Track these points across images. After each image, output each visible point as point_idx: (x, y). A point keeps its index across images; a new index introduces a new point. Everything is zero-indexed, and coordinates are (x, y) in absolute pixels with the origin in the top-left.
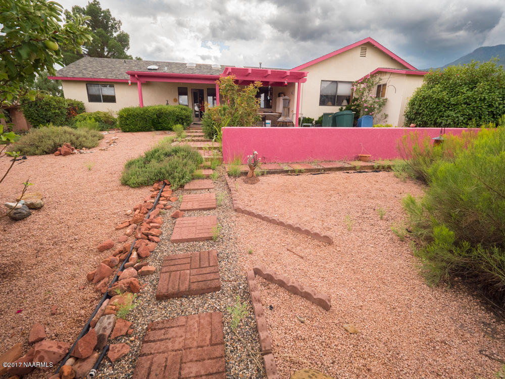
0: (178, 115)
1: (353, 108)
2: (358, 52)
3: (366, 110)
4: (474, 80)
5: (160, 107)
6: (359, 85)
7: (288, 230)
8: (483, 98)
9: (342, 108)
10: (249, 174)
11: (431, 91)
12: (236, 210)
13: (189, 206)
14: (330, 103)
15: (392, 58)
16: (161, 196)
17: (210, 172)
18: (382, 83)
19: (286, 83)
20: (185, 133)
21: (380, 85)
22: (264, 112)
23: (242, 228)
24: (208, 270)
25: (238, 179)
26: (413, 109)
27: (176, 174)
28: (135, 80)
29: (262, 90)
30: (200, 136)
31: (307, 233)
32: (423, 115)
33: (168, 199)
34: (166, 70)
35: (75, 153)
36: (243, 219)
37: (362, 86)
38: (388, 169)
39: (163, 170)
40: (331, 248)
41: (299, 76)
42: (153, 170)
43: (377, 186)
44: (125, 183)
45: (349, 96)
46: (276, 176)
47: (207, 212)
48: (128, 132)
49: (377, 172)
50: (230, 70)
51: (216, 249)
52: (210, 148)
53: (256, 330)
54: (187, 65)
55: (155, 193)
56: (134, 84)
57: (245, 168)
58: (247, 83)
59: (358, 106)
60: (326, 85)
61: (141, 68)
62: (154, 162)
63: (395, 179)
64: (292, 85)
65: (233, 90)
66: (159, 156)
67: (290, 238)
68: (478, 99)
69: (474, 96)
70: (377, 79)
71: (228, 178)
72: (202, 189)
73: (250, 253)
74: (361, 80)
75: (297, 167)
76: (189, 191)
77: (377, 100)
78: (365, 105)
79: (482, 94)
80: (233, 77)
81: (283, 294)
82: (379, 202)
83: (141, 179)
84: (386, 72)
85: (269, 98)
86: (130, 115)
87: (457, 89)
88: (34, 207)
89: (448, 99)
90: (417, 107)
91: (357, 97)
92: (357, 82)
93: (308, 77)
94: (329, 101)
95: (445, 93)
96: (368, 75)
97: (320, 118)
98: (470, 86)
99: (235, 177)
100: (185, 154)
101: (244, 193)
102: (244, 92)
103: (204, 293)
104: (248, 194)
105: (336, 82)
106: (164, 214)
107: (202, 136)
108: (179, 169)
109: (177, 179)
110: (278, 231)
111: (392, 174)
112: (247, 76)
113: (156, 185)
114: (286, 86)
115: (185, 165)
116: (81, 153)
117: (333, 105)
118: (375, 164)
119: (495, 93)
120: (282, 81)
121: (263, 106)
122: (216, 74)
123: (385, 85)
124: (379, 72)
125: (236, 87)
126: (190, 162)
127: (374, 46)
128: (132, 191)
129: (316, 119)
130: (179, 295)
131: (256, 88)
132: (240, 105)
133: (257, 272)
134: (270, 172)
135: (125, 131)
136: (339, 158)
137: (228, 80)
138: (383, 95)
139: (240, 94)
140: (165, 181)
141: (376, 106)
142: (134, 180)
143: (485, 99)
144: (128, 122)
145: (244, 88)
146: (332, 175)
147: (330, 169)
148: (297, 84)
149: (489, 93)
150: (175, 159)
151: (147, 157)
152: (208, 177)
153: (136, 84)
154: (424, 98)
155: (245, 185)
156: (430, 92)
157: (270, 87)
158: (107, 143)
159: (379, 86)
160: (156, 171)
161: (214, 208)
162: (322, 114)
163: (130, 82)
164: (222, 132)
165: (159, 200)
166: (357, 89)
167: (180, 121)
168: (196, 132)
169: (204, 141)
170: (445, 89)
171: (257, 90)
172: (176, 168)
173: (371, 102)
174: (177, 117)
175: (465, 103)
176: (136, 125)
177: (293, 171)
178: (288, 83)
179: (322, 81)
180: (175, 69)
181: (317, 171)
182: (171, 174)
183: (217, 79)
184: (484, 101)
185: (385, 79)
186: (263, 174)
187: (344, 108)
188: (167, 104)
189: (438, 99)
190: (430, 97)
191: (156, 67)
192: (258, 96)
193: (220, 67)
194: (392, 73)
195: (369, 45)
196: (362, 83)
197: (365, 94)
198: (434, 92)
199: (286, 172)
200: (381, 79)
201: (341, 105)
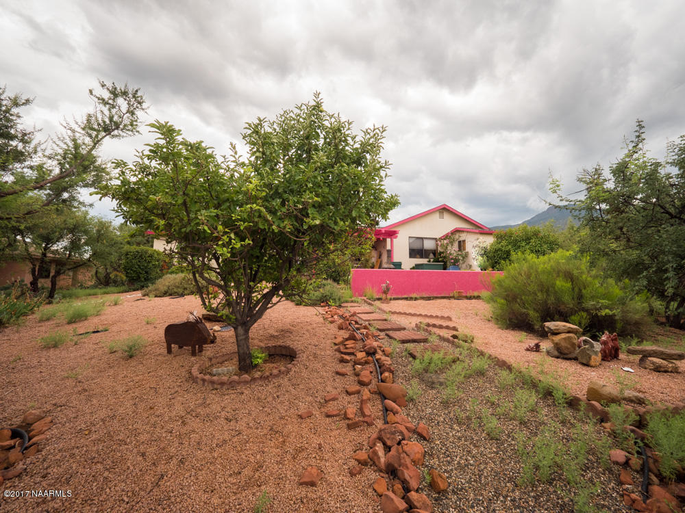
1: (440, 259)
2: (436, 215)
3: (452, 261)
6: (442, 241)
9: (430, 260)
10: (384, 299)
14: (419, 256)
15: (466, 220)
17: (352, 299)
18: (461, 239)
19: (381, 238)
25: (376, 301)
31: (437, 317)
36: (394, 316)
37: (445, 242)
38: (478, 298)
40: (452, 322)
41: (391, 234)
45: (435, 250)
49: (470, 299)
57: (381, 296)
59: (445, 257)
60: (412, 240)
63: (484, 304)
64: (384, 240)
70: (457, 236)
71: (369, 301)
73: (410, 323)
74: (443, 237)
75: (414, 295)
76: (347, 307)
77: (460, 253)
78: (451, 257)
81: (436, 329)
84: (463, 231)
87: (518, 244)
91: (442, 250)
92: (440, 238)
93: (399, 234)
94: (418, 254)
96: (448, 233)
99: (374, 300)
105: (422, 238)
110: (419, 318)
111: (481, 301)
113: (322, 304)
114: (380, 241)
117: (422, 257)
118: (468, 295)
120: (378, 237)
123: (464, 241)
124: (457, 231)
127: (449, 210)
138: (464, 249)
140: (328, 302)
141: (460, 258)
148: (389, 239)
152: (352, 301)
154: (496, 251)
155: (383, 304)
156: (499, 246)
159: (460, 242)
161: (373, 313)
164: (352, 272)
166: (441, 244)
170: (510, 243)
173: (455, 254)
177: (411, 299)
179: (409, 237)
181: (429, 299)
185: (463, 236)
186: (393, 300)
187: (432, 260)
190: (500, 250)
194: (468, 232)
195: (444, 210)
196: (444, 239)
197: (449, 248)
198: (502, 246)
199: (406, 299)
200: (460, 237)
201: (428, 258)
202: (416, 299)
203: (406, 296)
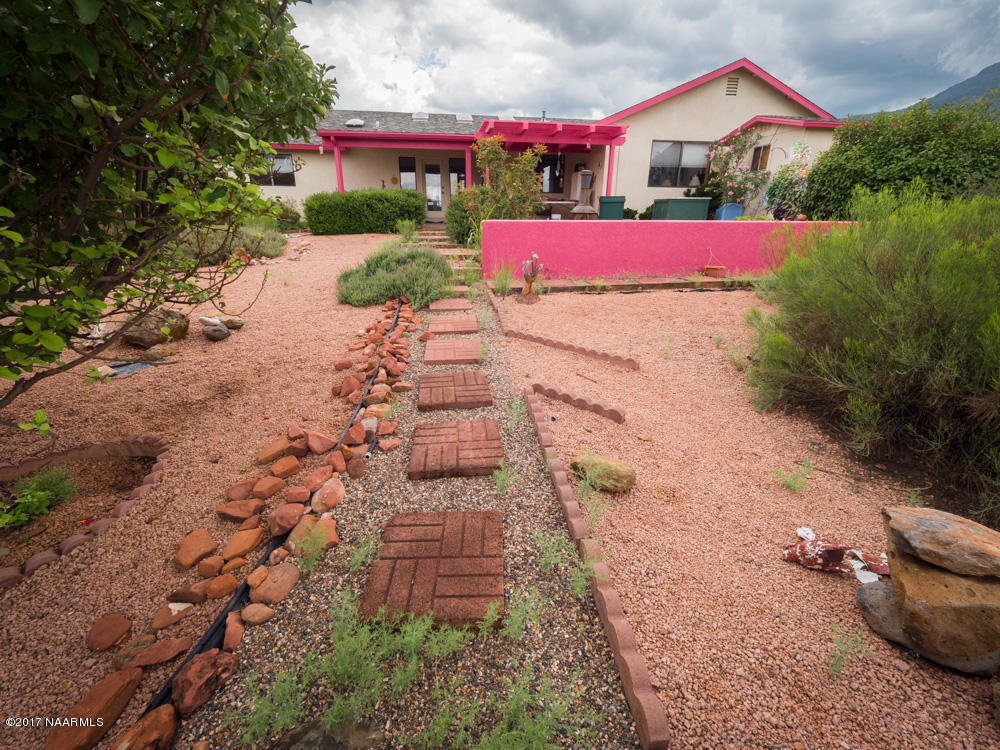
0: (402, 206)
1: (707, 189)
2: (722, 87)
3: (731, 193)
4: (923, 136)
5: (373, 192)
6: (720, 148)
7: (579, 356)
8: (933, 168)
9: (689, 191)
10: (524, 291)
11: (844, 157)
12: (506, 335)
13: (441, 328)
14: (668, 182)
15: (786, 97)
16: (398, 317)
17: (464, 289)
18: (762, 143)
19: (589, 146)
20: (416, 235)
21: (760, 148)
22: (549, 200)
23: (516, 352)
24: (476, 387)
25: (507, 298)
26: (811, 189)
27: (418, 289)
28: (329, 145)
29: (546, 161)
30: (440, 240)
31: (605, 356)
32: (828, 201)
33: (407, 320)
34: (377, 127)
35: (253, 264)
36: (516, 344)
37: (727, 149)
38: (747, 286)
39: (398, 283)
40: (636, 375)
41: (611, 134)
42: (383, 281)
43: (725, 309)
44: (345, 301)
45: (704, 169)
46: (566, 294)
47: (467, 336)
48: (322, 234)
49: (729, 290)
50: (491, 126)
51: (483, 371)
52: (460, 257)
53: (536, 434)
54: (413, 117)
55: (390, 313)
56: (328, 152)
57: (521, 284)
58: (521, 147)
59: (717, 185)
60: (662, 148)
61: (334, 124)
62: (381, 272)
63: (756, 299)
64: (598, 150)
65: (499, 159)
66: (388, 264)
67: (582, 363)
68: (926, 170)
69: (919, 165)
70: (754, 137)
71: (492, 296)
72: (456, 310)
73: (527, 376)
74: (723, 139)
75: (599, 282)
76: (438, 311)
77: (751, 175)
78: (729, 184)
79: (933, 160)
80: (498, 138)
81: (568, 409)
82: (720, 329)
83: (368, 294)
84: (770, 124)
85: (557, 174)
86: (324, 206)
87: (890, 153)
88: (234, 326)
89: (872, 170)
90: (817, 186)
91: (716, 169)
92: (716, 142)
93: (628, 135)
94: (666, 178)
95: (867, 160)
96: (736, 131)
97: (648, 209)
98: (915, 147)
99: (503, 294)
100: (427, 261)
101: (516, 315)
102: (517, 162)
103: (474, 408)
104: (523, 316)
105: (680, 144)
106: (407, 337)
107: (445, 240)
108: (421, 282)
109: (419, 296)
110: (564, 356)
111: (753, 294)
112: (521, 134)
113: (389, 303)
114: (588, 151)
115: (428, 276)
116: (262, 264)
117: (674, 185)
118: (728, 280)
119: (957, 158)
120: (582, 142)
121: (546, 188)
122: (466, 132)
123: (767, 148)
124: (758, 124)
125: (504, 154)
126: (435, 272)
127: (752, 74)
128: (356, 311)
129: (642, 210)
130: (444, 407)
131: (536, 155)
132: (510, 184)
133: (537, 388)
134: (556, 290)
135: (316, 233)
136: (671, 272)
137: (492, 144)
138: (763, 167)
139: (510, 167)
140: (403, 298)
141: (750, 185)
142: (356, 296)
143: (938, 169)
144: (321, 218)
145: (517, 156)
146: (655, 294)
147: (652, 286)
148: (608, 147)
149: (946, 159)
150: (412, 268)
151: (369, 266)
152: (462, 295)
153: (332, 152)
154: (831, 170)
155: (518, 306)
156: (842, 160)
157: (559, 154)
158: (295, 250)
159: (757, 150)
160: (388, 283)
161: (476, 332)
162: (653, 203)
163: (321, 149)
164: (481, 228)
165: (397, 321)
166: (715, 157)
167: (406, 215)
168: (434, 234)
169: (449, 247)
170: (869, 153)
171: (539, 159)
172: (417, 280)
173: (739, 179)
174: (401, 209)
175: (901, 178)
176: (335, 223)
177: (593, 289)
178: (592, 146)
179: (654, 141)
180: (393, 124)
181: (634, 289)
182: (410, 288)
183: (471, 141)
184: (937, 174)
185: (767, 137)
186: (545, 292)
187: (693, 190)
188: (384, 186)
189: (855, 171)
190: (840, 168)
191: (361, 122)
192: (539, 169)
193: (471, 119)
194: (780, 125)
195: (744, 73)
196: (726, 144)
197: (732, 164)
198: (848, 159)
199: (582, 289)
200: (760, 137)
201: (687, 186)
202: (604, 289)
203: (581, 283)
